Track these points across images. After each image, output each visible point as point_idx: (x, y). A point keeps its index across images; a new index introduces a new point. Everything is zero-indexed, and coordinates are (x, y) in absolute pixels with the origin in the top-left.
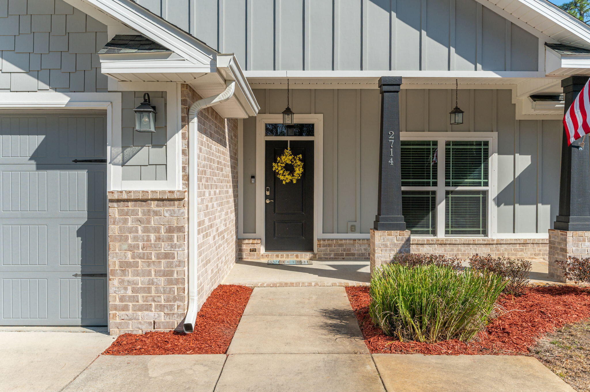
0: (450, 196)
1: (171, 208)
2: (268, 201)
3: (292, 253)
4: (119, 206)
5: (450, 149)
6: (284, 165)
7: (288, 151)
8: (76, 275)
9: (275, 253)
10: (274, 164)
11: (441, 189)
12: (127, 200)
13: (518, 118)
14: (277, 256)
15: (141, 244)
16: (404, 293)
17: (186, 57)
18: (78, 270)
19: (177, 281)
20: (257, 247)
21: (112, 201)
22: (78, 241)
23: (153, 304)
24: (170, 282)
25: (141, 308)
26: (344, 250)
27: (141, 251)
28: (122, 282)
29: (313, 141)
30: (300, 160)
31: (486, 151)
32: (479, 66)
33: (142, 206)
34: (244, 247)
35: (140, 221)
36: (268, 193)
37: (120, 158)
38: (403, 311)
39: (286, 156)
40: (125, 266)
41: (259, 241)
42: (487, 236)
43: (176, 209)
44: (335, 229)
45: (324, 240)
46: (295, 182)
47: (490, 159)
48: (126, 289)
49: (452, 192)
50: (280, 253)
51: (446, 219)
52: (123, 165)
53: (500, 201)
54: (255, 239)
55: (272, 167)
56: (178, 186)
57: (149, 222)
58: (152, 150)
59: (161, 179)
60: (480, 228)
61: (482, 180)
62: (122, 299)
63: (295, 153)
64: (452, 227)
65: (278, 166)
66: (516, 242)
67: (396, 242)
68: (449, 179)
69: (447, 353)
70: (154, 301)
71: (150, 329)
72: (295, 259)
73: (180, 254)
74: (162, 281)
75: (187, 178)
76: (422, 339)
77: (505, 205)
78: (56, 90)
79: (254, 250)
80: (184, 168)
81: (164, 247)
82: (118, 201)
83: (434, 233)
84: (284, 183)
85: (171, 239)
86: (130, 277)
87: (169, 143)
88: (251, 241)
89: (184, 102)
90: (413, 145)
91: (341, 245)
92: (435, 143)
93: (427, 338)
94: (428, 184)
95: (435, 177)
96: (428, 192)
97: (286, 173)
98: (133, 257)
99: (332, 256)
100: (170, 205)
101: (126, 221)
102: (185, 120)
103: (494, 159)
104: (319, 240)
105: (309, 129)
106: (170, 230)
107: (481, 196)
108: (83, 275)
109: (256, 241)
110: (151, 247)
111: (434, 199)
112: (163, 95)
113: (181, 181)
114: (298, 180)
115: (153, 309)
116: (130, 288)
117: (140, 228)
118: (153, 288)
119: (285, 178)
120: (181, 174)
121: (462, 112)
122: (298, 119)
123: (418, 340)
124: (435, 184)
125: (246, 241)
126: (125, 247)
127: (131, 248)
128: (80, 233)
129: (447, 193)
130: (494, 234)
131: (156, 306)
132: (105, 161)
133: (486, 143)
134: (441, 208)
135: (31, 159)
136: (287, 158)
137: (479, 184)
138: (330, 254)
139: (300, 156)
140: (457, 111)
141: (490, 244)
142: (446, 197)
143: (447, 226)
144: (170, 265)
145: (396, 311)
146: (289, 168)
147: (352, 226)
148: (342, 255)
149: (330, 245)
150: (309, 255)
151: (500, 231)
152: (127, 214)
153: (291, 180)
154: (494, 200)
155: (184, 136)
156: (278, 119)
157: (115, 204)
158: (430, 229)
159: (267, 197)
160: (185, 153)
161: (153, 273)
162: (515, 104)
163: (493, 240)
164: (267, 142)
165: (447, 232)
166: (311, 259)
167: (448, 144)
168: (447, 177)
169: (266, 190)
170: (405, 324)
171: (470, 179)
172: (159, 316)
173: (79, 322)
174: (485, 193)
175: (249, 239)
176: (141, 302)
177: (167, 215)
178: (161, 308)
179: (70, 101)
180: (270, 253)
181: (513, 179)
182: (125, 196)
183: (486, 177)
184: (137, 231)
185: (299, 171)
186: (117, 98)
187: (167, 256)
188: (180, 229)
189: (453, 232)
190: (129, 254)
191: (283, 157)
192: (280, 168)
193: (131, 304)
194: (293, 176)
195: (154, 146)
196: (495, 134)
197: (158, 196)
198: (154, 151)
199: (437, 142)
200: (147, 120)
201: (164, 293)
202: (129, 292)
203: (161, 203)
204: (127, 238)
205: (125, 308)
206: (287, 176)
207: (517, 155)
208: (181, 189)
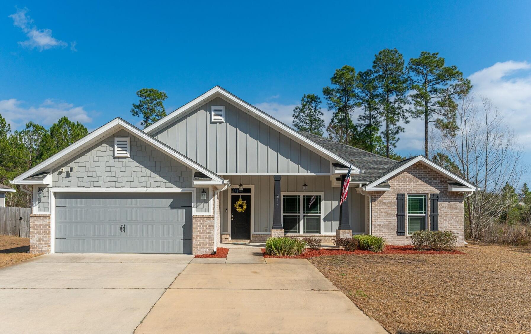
0: (305, 217)
1: (210, 220)
2: (232, 219)
3: (242, 240)
4: (196, 219)
5: (305, 198)
6: (239, 205)
7: (240, 199)
8: (182, 239)
9: (235, 240)
10: (235, 205)
11: (302, 215)
12: (198, 218)
13: (332, 186)
14: (236, 241)
15: (202, 230)
16: (273, 243)
17: (216, 180)
18: (182, 237)
19: (212, 240)
20: (228, 237)
21: (194, 218)
22: (182, 229)
23: (205, 247)
24: (210, 241)
25: (202, 248)
26: (263, 239)
27: (202, 232)
28: (196, 240)
29: (250, 195)
30: (245, 203)
31: (320, 199)
32: (309, 171)
33: (202, 219)
34: (223, 237)
35: (201, 223)
36: (232, 216)
37: (195, 206)
38: (274, 248)
39: (240, 201)
40: (197, 236)
41: (229, 235)
42: (320, 234)
43: (211, 220)
44: (259, 230)
45: (255, 235)
46: (243, 212)
47: (321, 203)
48: (197, 242)
49: (306, 216)
50: (237, 240)
51: (304, 226)
52: (196, 208)
53: (325, 219)
54: (227, 234)
55: (234, 206)
56: (212, 214)
57: (204, 224)
58: (204, 204)
59: (207, 212)
60: (317, 230)
61: (318, 211)
62: (196, 245)
63: (243, 200)
64: (306, 230)
65: (236, 205)
66: (332, 236)
67: (279, 233)
68: (305, 210)
69: (284, 258)
70: (205, 246)
71: (204, 253)
72: (243, 242)
73: (212, 233)
74: (207, 240)
75: (214, 212)
76: (278, 255)
77: (327, 221)
78: (178, 187)
79: (227, 239)
80: (213, 209)
81: (208, 231)
82: (195, 218)
83: (299, 232)
84: (239, 212)
85: (210, 228)
86: (199, 239)
87: (209, 202)
88: (226, 235)
89: (213, 191)
90: (291, 197)
91: (262, 237)
92: (299, 196)
93: (280, 255)
94: (296, 213)
95: (299, 210)
96: (296, 216)
97: (240, 208)
98: (199, 234)
99: (258, 241)
100: (210, 219)
101: (197, 224)
102: (214, 196)
103: (323, 203)
104: (253, 235)
105: (248, 191)
106: (210, 226)
107: (318, 217)
108: (184, 239)
109: (228, 235)
110: (204, 231)
111: (299, 219)
112: (208, 189)
113: (212, 213)
114: (244, 211)
115: (205, 248)
116: (198, 242)
117: (201, 225)
118: (205, 242)
119: (239, 210)
120: (212, 210)
121: (307, 186)
122: (245, 186)
123: (277, 255)
124: (299, 213)
125: (224, 235)
126: (197, 231)
127: (199, 231)
128: (183, 227)
129: (304, 216)
130: (323, 233)
131: (206, 247)
132: (191, 207)
133: (320, 196)
134: (302, 222)
135: (169, 206)
136: (240, 202)
137: (317, 213)
138: (257, 240)
139: (245, 201)
140: (305, 185)
141: (321, 237)
142: (304, 218)
143: (304, 229)
144: (210, 236)
145: (272, 248)
146: (241, 206)
147: (266, 229)
148: (262, 241)
149: (257, 237)
150: (248, 241)
151: (325, 231)
152: (198, 221)
153: (242, 211)
154: (323, 219)
155: (213, 200)
156: (237, 187)
157: (195, 219)
158: (298, 231)
159: (232, 218)
160: (214, 205)
161: (205, 238)
162: (331, 181)
163: (322, 235)
164: (232, 196)
165: (304, 232)
166: (250, 242)
167: (304, 196)
168: (304, 210)
169: (232, 215)
170: (274, 251)
171: (314, 210)
172: (207, 250)
173: (182, 252)
174: (320, 216)
175: (225, 234)
176: (201, 246)
177: (209, 222)
178: (207, 248)
179: (182, 190)
180: (233, 240)
181: (331, 211)
182: (197, 217)
183: (320, 210)
184: (201, 226)
185: (245, 207)
186: (195, 190)
187: (209, 233)
188: (212, 226)
189: (307, 232)
190: (198, 233)
191: (239, 202)
192: (237, 206)
193: (199, 246)
194: (242, 209)
195: (205, 203)
196: (323, 193)
197: (207, 217)
198: (205, 204)
199: (300, 196)
200: (204, 196)
201: (208, 243)
202: (198, 243)
203: (207, 219)
204: (198, 228)
205: (197, 248)
206: (240, 209)
207: (332, 201)
208: (212, 215)
